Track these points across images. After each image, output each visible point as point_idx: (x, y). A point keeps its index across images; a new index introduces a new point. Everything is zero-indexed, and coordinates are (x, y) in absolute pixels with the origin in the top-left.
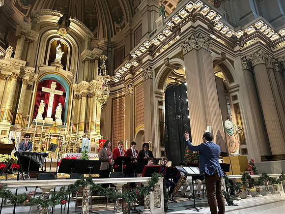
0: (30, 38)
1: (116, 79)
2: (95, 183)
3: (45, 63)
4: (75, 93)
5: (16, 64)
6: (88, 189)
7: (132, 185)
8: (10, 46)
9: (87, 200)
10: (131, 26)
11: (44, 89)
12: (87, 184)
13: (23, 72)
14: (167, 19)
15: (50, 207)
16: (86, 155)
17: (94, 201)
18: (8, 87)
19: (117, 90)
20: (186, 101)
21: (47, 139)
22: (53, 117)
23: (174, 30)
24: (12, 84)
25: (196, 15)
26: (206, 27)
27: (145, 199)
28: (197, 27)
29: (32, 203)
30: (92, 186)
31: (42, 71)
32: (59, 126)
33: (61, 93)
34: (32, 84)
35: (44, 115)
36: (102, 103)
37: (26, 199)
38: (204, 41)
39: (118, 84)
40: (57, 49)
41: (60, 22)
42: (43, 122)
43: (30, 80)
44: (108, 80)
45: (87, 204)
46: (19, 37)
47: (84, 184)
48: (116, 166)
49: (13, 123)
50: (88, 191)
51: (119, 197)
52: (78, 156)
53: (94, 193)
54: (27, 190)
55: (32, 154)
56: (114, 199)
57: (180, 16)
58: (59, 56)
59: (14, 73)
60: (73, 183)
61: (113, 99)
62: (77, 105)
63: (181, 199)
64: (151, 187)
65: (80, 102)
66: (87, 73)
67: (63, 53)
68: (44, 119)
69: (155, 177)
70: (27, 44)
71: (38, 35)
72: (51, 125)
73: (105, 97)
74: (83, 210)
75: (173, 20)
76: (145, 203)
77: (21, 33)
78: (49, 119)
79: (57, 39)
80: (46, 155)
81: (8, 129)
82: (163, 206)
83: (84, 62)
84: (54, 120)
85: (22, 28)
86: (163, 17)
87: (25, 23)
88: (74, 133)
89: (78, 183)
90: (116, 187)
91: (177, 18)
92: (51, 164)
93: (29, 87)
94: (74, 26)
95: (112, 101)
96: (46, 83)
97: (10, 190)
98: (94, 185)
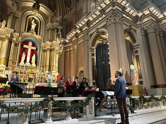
0: (16, 16)
1: (67, 41)
2: (55, 100)
3: (25, 31)
4: (43, 48)
5: (8, 31)
6: (51, 103)
7: (76, 101)
8: (4, 20)
9: (50, 110)
10: (76, 9)
11: (25, 46)
12: (50, 101)
13: (12, 36)
14: (97, 5)
15: (29, 114)
16: (50, 84)
17: (54, 111)
18: (3, 44)
19: (67, 47)
20: (108, 54)
21: (27, 75)
22: (30, 62)
23: (102, 12)
24: (6, 43)
25: (115, 2)
26: (121, 10)
27: (84, 109)
28: (115, 10)
29: (19, 111)
30: (53, 102)
31: (24, 35)
32: (34, 68)
33: (34, 48)
34: (18, 43)
35: (25, 61)
36: (59, 54)
37: (15, 109)
38: (119, 18)
39: (68, 43)
40: (32, 22)
41: (34, 6)
42: (25, 65)
43: (17, 41)
44: (62, 41)
45: (50, 112)
46: (10, 15)
47: (48, 101)
48: (67, 91)
49: (7, 66)
50: (51, 105)
51: (69, 108)
52: (45, 85)
53: (54, 106)
54: (16, 104)
55: (19, 83)
56: (66, 109)
57: (105, 3)
58: (33, 26)
59: (7, 36)
60: (42, 100)
61: (65, 52)
62: (44, 55)
63: (104, 110)
64: (87, 102)
65: (46, 54)
66: (50, 36)
67: (36, 24)
68: (25, 63)
69: (90, 97)
70: (14, 19)
71: (20, 14)
72: (29, 67)
73: (61, 51)
74: (48, 116)
75: (101, 6)
76: (84, 112)
77: (11, 13)
78: (28, 64)
79: (32, 16)
80: (27, 84)
81: (4, 69)
82: (94, 113)
83: (48, 30)
84: (31, 64)
85: (11, 9)
86: (95, 4)
87: (13, 6)
88: (43, 71)
89: (45, 100)
90: (67, 102)
91: (103, 4)
92: (29, 89)
93: (16, 45)
94: (42, 9)
95: (65, 53)
96: (26, 42)
97: (6, 104)
98: (55, 101)
